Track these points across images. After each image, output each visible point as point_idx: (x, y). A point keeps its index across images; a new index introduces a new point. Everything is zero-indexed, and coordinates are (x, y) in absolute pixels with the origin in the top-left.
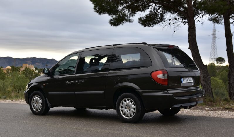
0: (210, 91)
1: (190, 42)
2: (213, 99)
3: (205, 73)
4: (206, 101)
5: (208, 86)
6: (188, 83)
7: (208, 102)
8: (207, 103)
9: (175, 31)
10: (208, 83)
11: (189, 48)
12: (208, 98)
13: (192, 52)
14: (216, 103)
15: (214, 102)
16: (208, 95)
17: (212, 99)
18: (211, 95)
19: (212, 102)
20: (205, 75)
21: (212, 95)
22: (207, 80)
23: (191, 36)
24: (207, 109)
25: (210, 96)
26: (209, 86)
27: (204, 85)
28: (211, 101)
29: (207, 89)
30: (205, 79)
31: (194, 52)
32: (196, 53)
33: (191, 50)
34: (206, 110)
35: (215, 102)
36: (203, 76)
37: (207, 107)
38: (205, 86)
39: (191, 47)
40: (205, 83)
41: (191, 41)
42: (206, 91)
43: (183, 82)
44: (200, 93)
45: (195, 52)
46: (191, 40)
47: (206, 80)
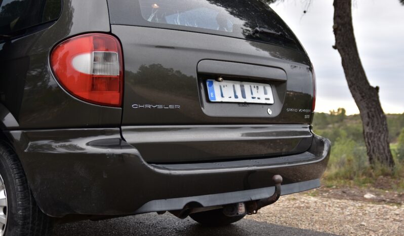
0: (384, 149)
1: (339, 32)
2: (392, 170)
3: (373, 105)
4: (373, 174)
5: (380, 138)
6: (245, 103)
7: (379, 175)
8: (376, 180)
9: (305, 12)
10: (380, 132)
11: (335, 47)
12: (379, 166)
13: (341, 56)
14: (400, 179)
15: (392, 175)
16: (378, 159)
17: (388, 169)
18: (387, 159)
19: (389, 177)
20: (373, 110)
21: (389, 160)
22: (378, 124)
23: (339, 16)
24: (368, 196)
25: (385, 161)
26: (382, 137)
27: (371, 134)
28: (386, 175)
29: (378, 145)
30: (373, 120)
31: (347, 56)
32: (351, 57)
33: (339, 51)
34: (365, 200)
35: (395, 178)
36: (368, 113)
37: (371, 192)
38: (372, 138)
39: (339, 43)
40: (371, 131)
41: (340, 30)
42: (375, 148)
43: (218, 99)
44: (309, 150)
45: (348, 54)
46: (340, 27)
47: (376, 123)
